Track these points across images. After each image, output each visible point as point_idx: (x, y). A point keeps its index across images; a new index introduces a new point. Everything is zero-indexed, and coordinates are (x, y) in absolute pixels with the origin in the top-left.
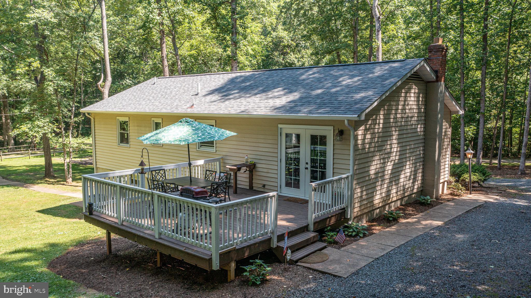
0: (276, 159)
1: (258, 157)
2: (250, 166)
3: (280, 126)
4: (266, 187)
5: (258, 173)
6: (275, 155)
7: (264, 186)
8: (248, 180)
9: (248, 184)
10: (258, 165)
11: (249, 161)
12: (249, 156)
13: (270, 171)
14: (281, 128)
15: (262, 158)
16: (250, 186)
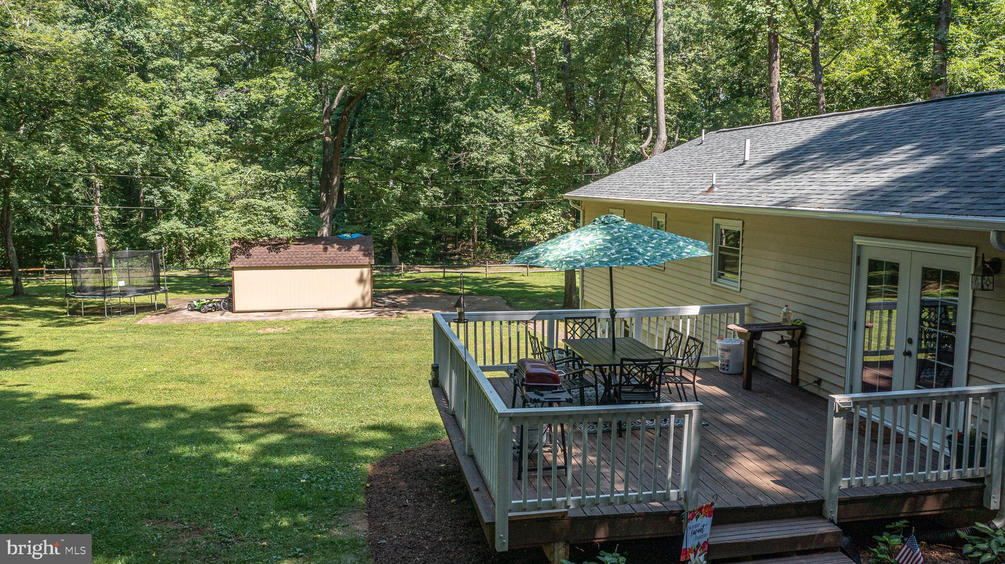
0: (843, 321)
1: (812, 312)
2: (794, 330)
3: (858, 241)
4: (824, 385)
5: (810, 351)
6: (843, 311)
7: (819, 382)
8: (789, 362)
9: (789, 371)
10: (811, 331)
11: (792, 318)
12: (793, 307)
13: (833, 348)
14: (859, 246)
15: (820, 314)
16: (792, 376)
